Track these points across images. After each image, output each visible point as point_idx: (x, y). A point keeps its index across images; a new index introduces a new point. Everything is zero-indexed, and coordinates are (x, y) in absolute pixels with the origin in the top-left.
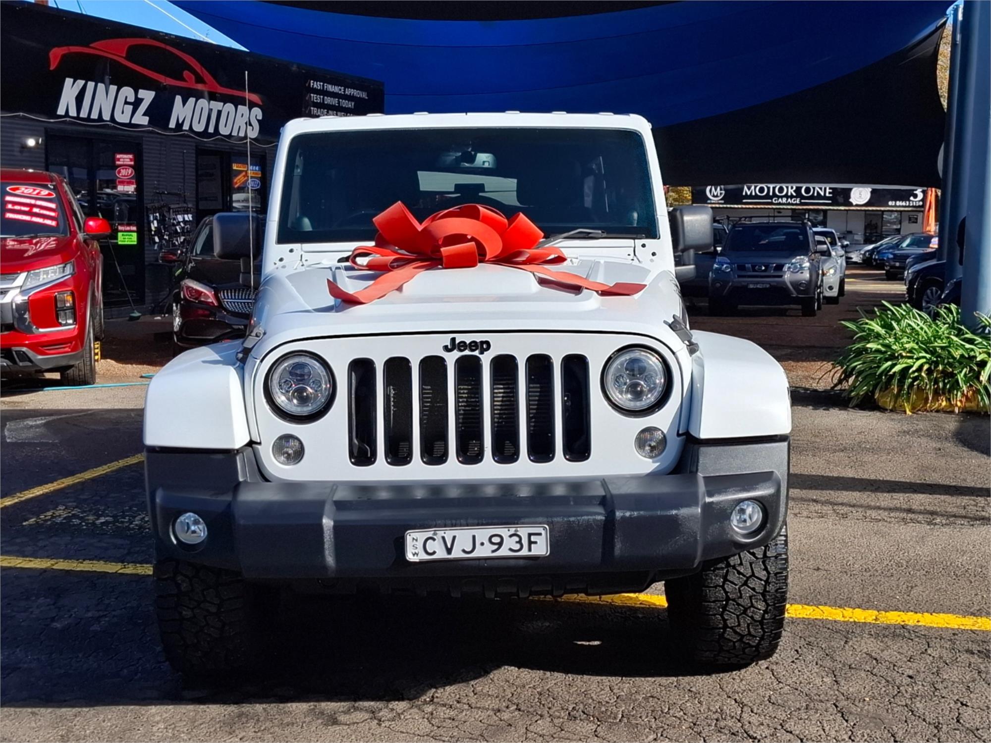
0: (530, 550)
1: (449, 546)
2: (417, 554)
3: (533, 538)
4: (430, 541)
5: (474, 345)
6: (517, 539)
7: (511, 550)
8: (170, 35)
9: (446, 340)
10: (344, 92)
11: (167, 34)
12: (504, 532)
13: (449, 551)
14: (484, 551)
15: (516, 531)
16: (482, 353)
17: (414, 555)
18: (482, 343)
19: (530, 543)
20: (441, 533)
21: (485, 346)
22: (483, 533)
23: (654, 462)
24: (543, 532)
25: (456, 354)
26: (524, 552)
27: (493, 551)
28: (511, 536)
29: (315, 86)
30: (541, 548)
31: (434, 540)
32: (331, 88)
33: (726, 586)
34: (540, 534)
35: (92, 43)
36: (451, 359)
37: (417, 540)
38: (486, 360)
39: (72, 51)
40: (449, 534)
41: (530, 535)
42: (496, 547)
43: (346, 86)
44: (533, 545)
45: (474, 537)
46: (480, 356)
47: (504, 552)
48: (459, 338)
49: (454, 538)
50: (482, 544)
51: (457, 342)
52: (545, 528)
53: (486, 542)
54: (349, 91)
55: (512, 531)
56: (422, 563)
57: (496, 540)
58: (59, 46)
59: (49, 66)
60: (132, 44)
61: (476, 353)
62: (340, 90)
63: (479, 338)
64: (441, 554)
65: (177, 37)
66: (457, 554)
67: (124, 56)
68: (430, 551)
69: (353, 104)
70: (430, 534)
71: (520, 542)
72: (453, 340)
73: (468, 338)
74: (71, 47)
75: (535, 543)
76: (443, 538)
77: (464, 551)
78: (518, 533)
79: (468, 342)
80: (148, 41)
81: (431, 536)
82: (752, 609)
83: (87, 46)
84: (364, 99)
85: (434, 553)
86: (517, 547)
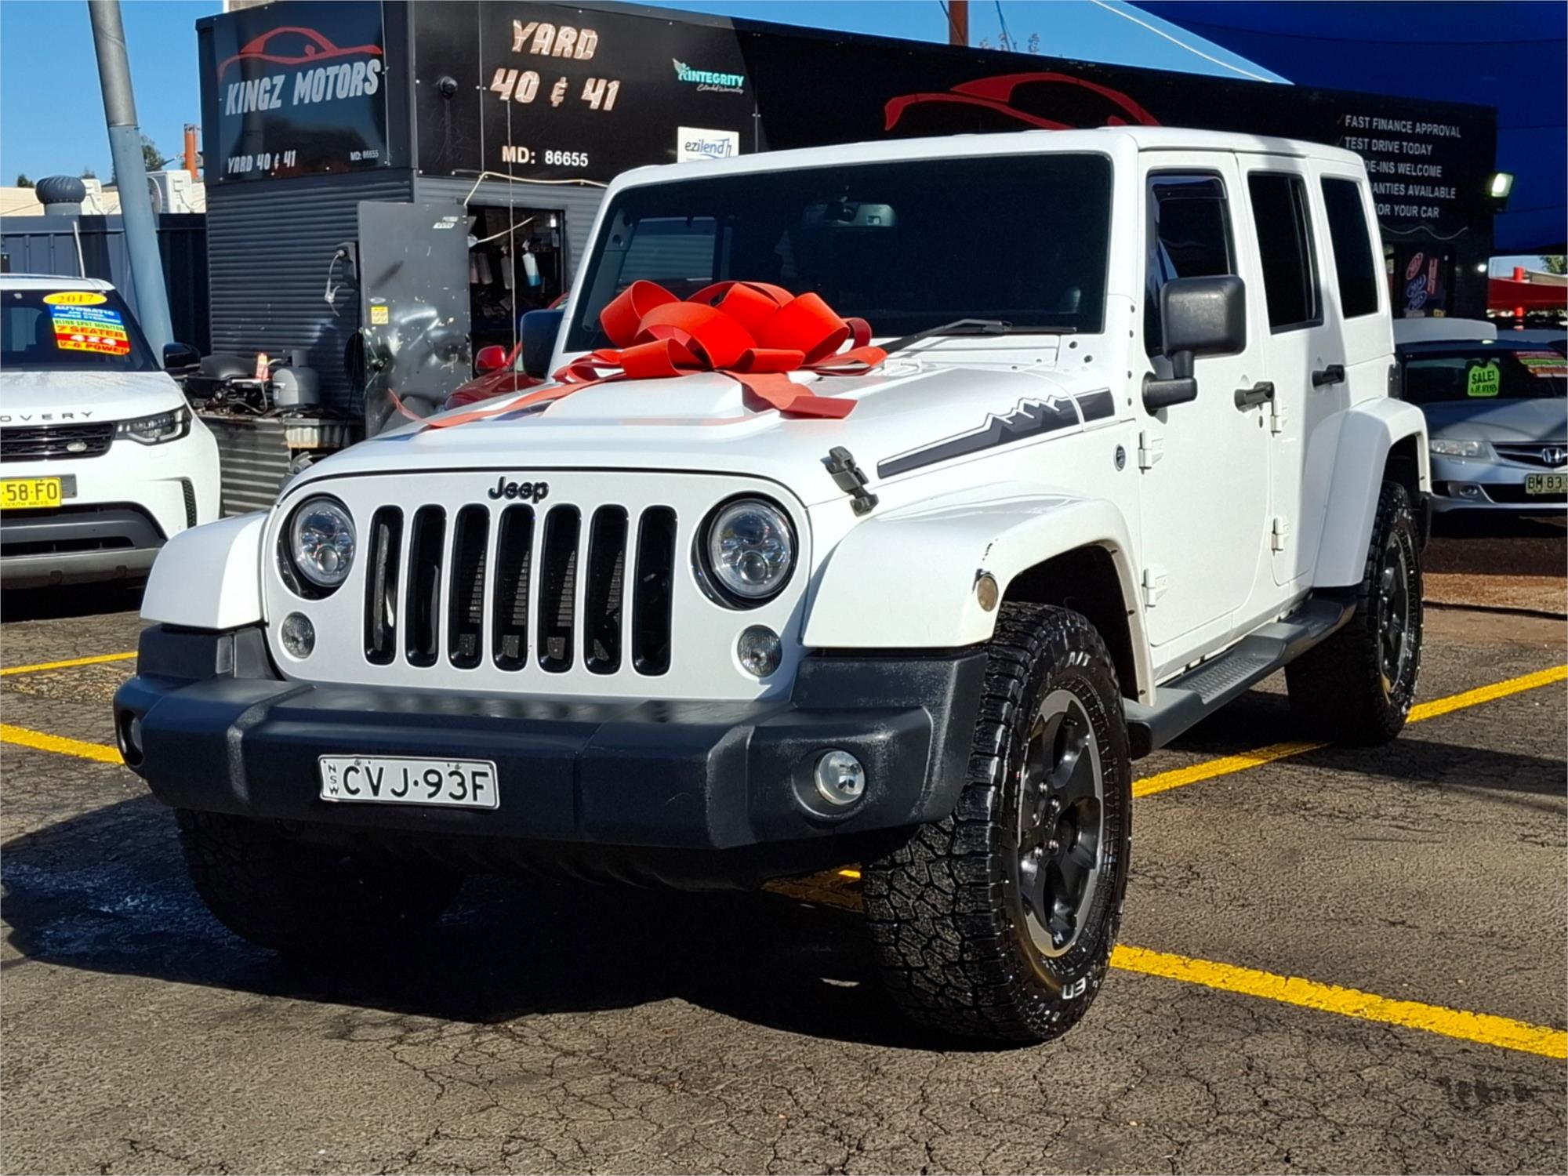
0: (475, 798)
1: (375, 782)
2: (337, 791)
3: (479, 780)
4: (351, 773)
5: (528, 490)
6: (459, 780)
7: (451, 795)
8: (1088, 63)
9: (492, 480)
10: (1413, 129)
11: (1080, 63)
12: (443, 766)
13: (376, 790)
14: (418, 795)
15: (457, 767)
16: (535, 501)
17: (332, 791)
18: (538, 486)
19: (476, 787)
20: (364, 763)
21: (540, 491)
22: (417, 767)
23: (762, 683)
24: (490, 772)
25: (504, 502)
26: (468, 801)
27: (431, 795)
28: (451, 774)
29: (1355, 123)
30: (489, 797)
31: (357, 771)
32: (1383, 124)
33: (891, 897)
34: (485, 775)
35: (951, 86)
36: (497, 509)
37: (334, 770)
38: (541, 512)
39: (920, 100)
40: (374, 764)
41: (475, 774)
42: (433, 789)
43: (1417, 119)
44: (478, 791)
45: (405, 771)
46: (534, 506)
47: (442, 798)
48: (511, 478)
49: (381, 770)
50: (416, 783)
51: (506, 484)
52: (492, 767)
53: (421, 782)
54: (1423, 128)
55: (453, 767)
56: (342, 805)
57: (433, 778)
58: (900, 94)
59: (884, 125)
60: (1020, 82)
61: (529, 501)
62: (1405, 126)
63: (534, 478)
64: (366, 795)
65: (1098, 65)
66: (385, 795)
67: (1007, 100)
68: (353, 788)
69: (1430, 148)
70: (351, 762)
71: (462, 784)
72: (502, 480)
73: (520, 479)
74: (919, 95)
75: (481, 787)
76: (367, 769)
77: (394, 791)
78: (460, 771)
79: (520, 485)
80: (1047, 76)
81: (353, 765)
82: (939, 942)
83: (946, 91)
84: (1452, 138)
85: (356, 791)
86: (459, 791)
